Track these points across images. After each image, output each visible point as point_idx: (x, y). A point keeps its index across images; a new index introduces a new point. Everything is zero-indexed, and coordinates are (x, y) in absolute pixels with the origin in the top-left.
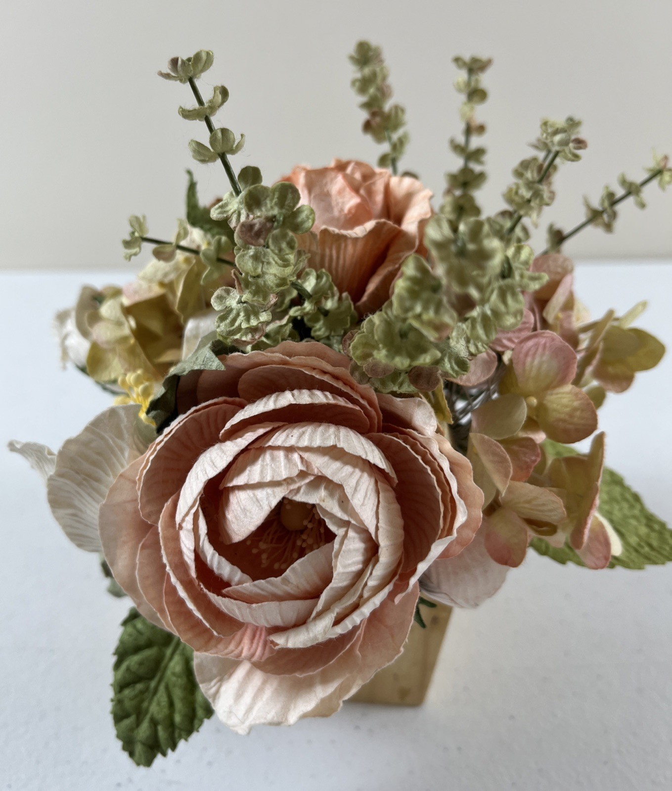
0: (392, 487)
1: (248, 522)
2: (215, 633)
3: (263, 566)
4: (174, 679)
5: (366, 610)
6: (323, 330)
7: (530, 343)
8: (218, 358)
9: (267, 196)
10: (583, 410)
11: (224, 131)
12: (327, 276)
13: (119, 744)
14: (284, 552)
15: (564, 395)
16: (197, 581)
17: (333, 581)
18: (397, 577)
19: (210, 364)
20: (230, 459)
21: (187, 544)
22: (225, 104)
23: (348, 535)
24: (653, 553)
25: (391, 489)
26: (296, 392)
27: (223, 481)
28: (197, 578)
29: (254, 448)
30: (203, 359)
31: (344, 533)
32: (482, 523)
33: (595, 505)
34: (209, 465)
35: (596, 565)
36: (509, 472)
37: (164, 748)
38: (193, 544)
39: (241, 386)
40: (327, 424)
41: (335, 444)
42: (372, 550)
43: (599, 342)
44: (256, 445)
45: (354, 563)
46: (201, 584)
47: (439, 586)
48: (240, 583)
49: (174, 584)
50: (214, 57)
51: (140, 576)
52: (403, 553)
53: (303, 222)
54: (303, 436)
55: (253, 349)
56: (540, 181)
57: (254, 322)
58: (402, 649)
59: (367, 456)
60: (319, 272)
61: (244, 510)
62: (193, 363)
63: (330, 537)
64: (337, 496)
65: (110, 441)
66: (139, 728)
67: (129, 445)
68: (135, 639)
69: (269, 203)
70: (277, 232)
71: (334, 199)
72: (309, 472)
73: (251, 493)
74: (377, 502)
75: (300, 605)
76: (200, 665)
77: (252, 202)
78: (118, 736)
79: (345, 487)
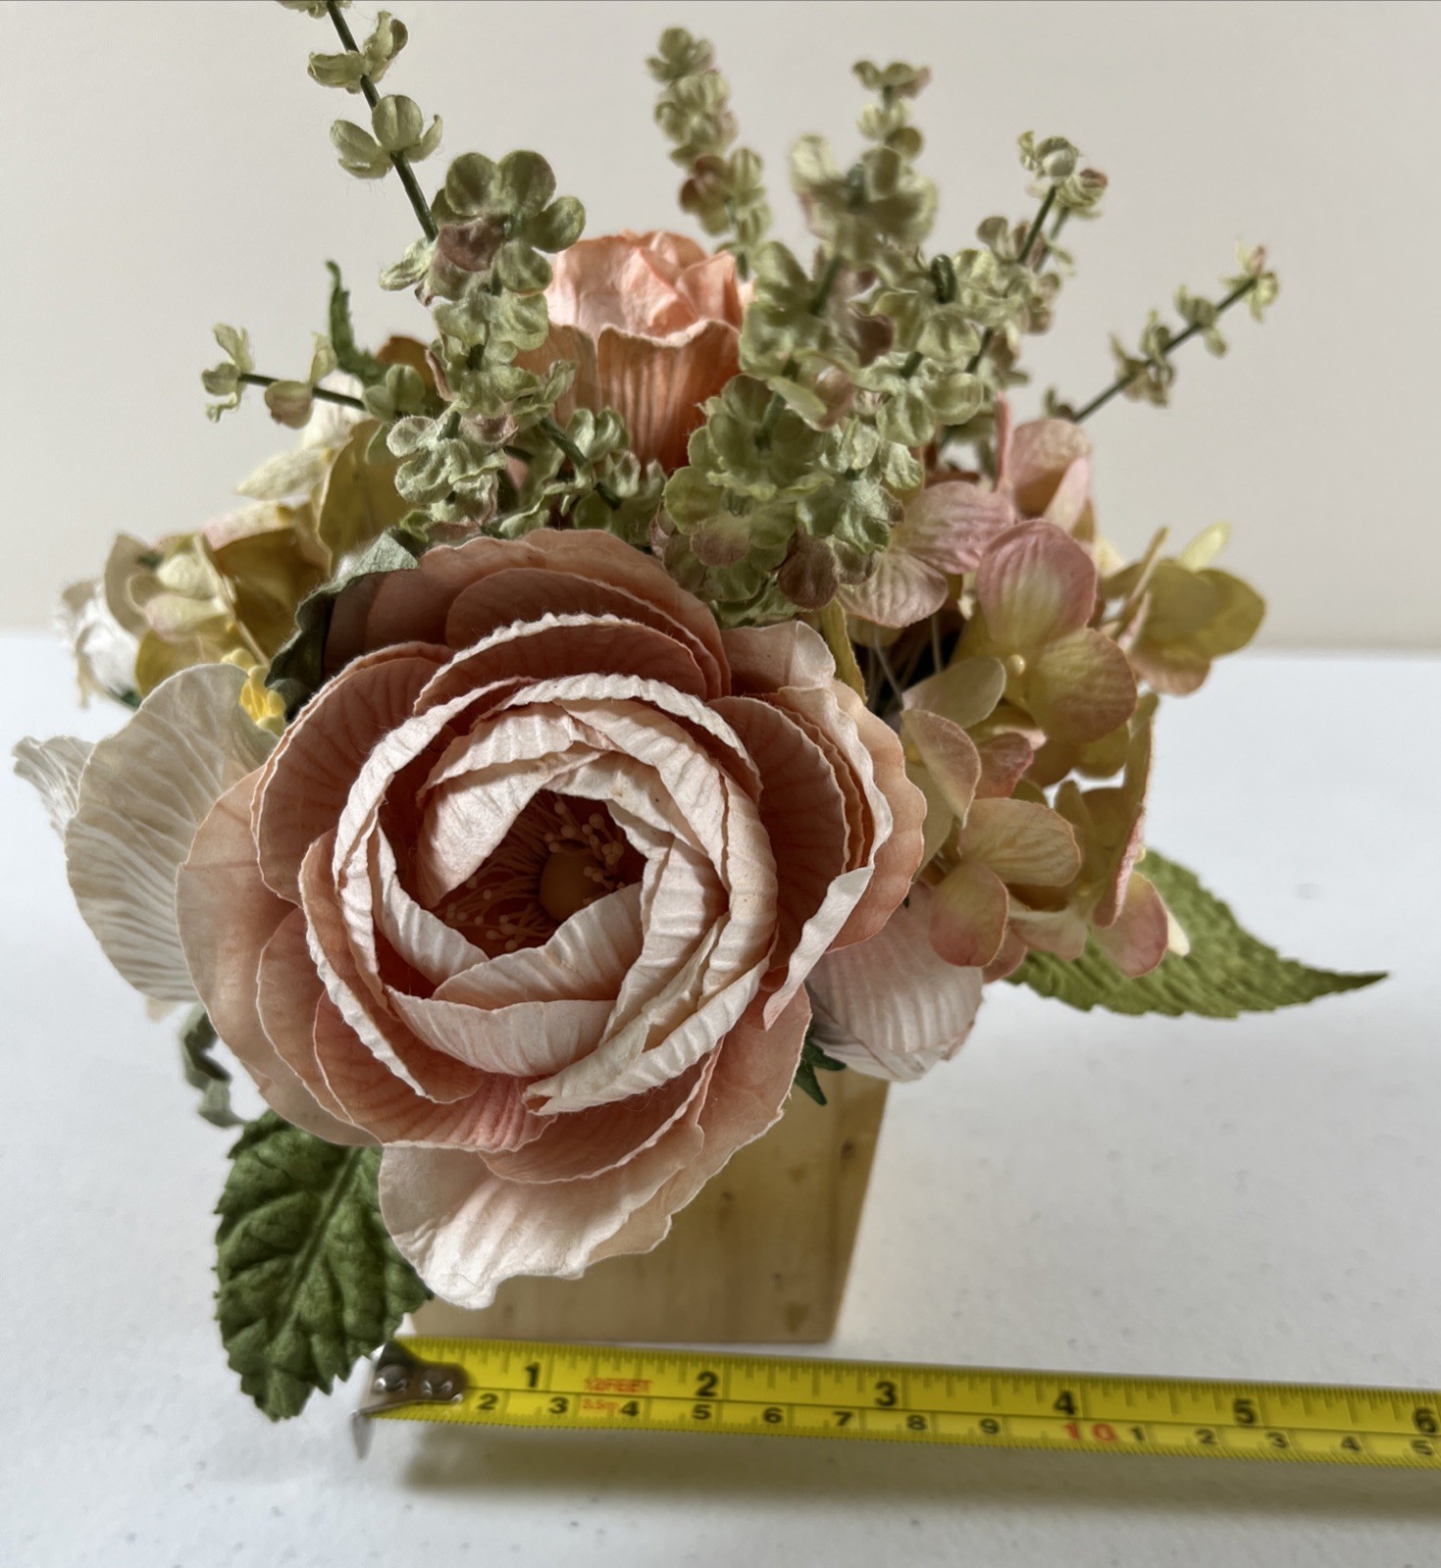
0: (751, 796)
2: (420, 1093)
3: (505, 933)
4: (340, 1246)
5: (711, 1024)
7: (1009, 548)
8: (405, 549)
9: (492, 177)
10: (1110, 674)
11: (401, 101)
12: (616, 420)
13: (235, 1379)
15: (1074, 649)
16: (379, 979)
17: (644, 951)
19: (388, 561)
20: (435, 731)
21: (356, 901)
22: (401, 52)
23: (670, 863)
24: (1253, 995)
25: (750, 800)
26: (564, 615)
28: (379, 973)
30: (374, 554)
31: (662, 857)
34: (395, 748)
36: (975, 769)
37: (325, 1376)
38: (369, 898)
41: (639, 695)
42: (718, 899)
43: (1144, 589)
45: (684, 920)
46: (388, 984)
48: (466, 965)
49: (334, 1000)
51: (265, 1009)
53: (562, 228)
54: (577, 686)
56: (1022, 258)
58: (780, 1111)
60: (599, 415)
61: (467, 824)
64: (647, 788)
65: (189, 744)
66: (274, 1344)
67: (223, 748)
68: (259, 1178)
69: (493, 189)
70: (514, 245)
71: (625, 300)
72: (591, 745)
73: (477, 791)
74: (723, 806)
75: (583, 1009)
76: (391, 1198)
77: (461, 189)
78: (233, 1364)
79: (660, 771)
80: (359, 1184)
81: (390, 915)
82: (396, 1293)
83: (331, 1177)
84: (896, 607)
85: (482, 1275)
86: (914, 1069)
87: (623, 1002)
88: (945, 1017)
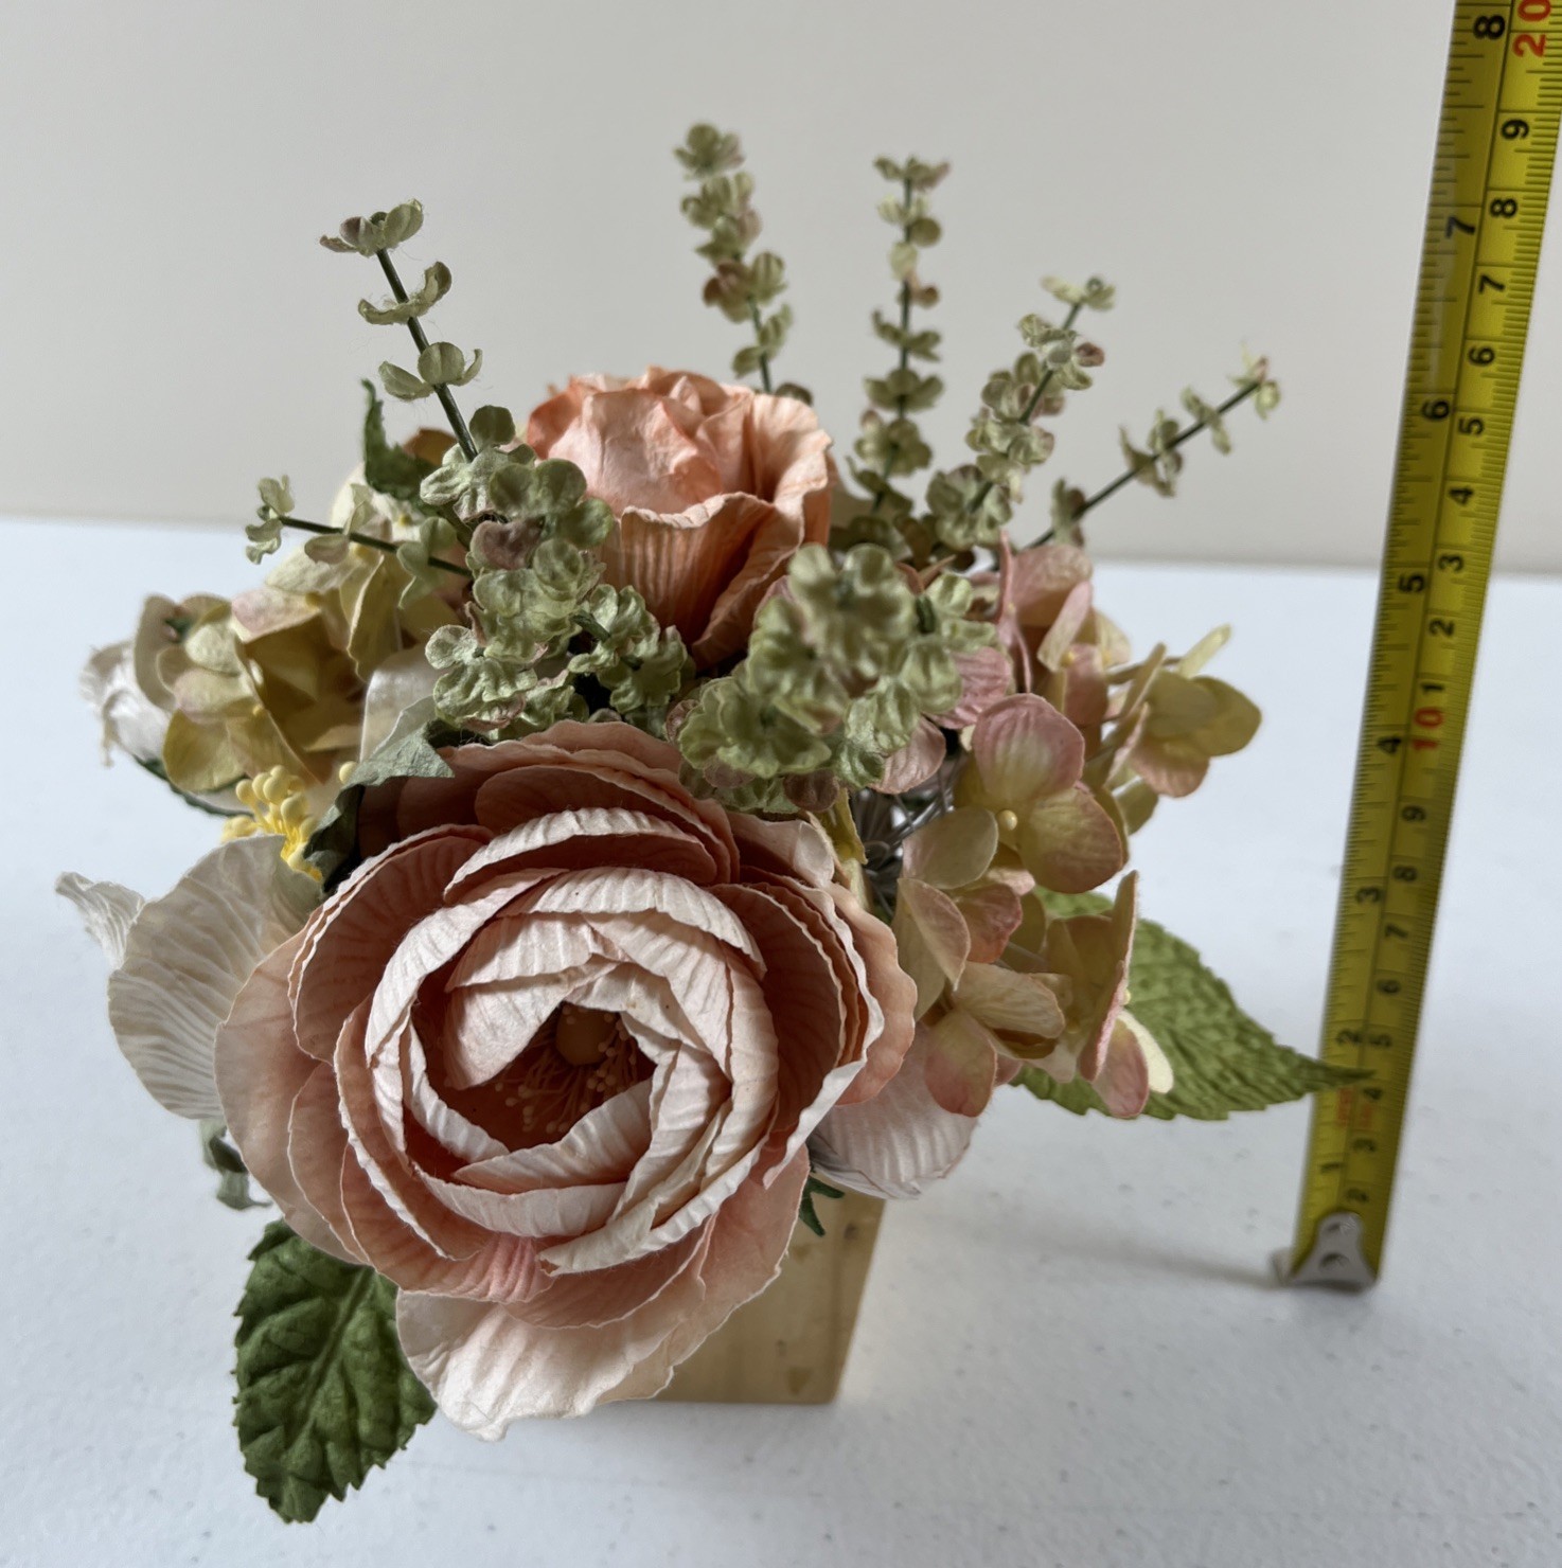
0: (756, 978)
1: (499, 1048)
2: (440, 1253)
3: (525, 1129)
4: (356, 1353)
5: (713, 1198)
6: (632, 694)
7: (1002, 717)
8: (441, 755)
9: (530, 483)
11: (445, 348)
12: (637, 599)
13: (251, 1482)
14: (565, 1100)
15: (1064, 809)
16: (406, 1157)
17: (651, 1146)
18: (766, 1139)
19: (425, 766)
20: (466, 937)
21: (387, 1091)
22: (445, 296)
23: (678, 1065)
24: (1246, 1090)
25: (754, 983)
26: (583, 814)
27: (452, 978)
28: (406, 1151)
29: (508, 917)
30: (411, 756)
31: (670, 1060)
32: (915, 1039)
33: (1117, 1001)
34: (427, 948)
35: (1126, 1109)
36: (965, 945)
37: (339, 1484)
38: (400, 1089)
39: (480, 802)
40: (639, 871)
41: (653, 906)
42: (721, 1091)
43: (1141, 705)
44: (510, 912)
45: (689, 1115)
46: (414, 1163)
47: (847, 1159)
48: (486, 1156)
49: (362, 1166)
50: (424, 212)
51: (295, 1157)
52: (776, 1096)
53: (591, 529)
54: (597, 894)
55: (504, 735)
56: (1025, 418)
57: (506, 692)
58: (778, 1269)
59: (710, 926)
60: (622, 592)
61: (493, 1027)
62: (391, 764)
63: (646, 1068)
64: (658, 996)
65: (230, 906)
66: (290, 1451)
67: (263, 912)
68: (279, 1284)
69: (533, 494)
70: (548, 545)
71: (649, 446)
72: (607, 957)
73: (503, 997)
74: (728, 1005)
75: (595, 1194)
76: (407, 1322)
77: (502, 493)
78: (249, 1469)
79: (671, 982)
80: (375, 1291)
81: (418, 1104)
82: (409, 1403)
83: (350, 1283)
84: (896, 772)
85: (494, 1406)
86: (910, 1193)
87: (632, 1188)
88: (940, 1148)
